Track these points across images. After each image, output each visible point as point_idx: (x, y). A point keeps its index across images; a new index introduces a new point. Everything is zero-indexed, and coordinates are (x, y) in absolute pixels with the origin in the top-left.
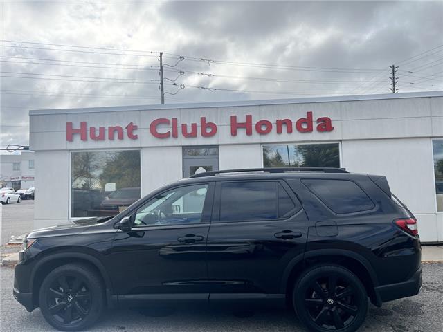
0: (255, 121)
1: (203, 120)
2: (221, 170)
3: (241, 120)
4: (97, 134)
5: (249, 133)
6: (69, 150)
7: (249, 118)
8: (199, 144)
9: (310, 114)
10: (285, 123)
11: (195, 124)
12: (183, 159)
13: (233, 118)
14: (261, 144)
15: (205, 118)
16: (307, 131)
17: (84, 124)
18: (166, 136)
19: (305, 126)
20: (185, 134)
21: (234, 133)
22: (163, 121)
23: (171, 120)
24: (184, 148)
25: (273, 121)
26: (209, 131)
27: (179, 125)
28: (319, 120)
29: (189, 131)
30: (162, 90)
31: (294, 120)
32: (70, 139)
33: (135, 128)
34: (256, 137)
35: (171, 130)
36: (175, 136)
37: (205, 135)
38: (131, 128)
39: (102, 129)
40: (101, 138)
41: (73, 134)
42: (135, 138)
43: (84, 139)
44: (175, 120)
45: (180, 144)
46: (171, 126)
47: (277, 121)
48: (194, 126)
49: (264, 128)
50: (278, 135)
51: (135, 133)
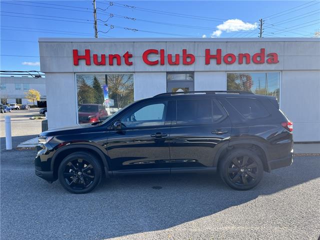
0: (223, 54)
1: (184, 51)
2: (195, 90)
3: (213, 52)
4: (100, 60)
5: (219, 63)
6: (75, 73)
7: (219, 51)
8: (181, 70)
9: (263, 50)
10: (245, 56)
11: (179, 55)
12: (167, 82)
13: (208, 51)
14: (226, 71)
15: (186, 50)
16: (260, 63)
17: (88, 52)
18: (155, 63)
19: (258, 59)
20: (171, 63)
21: (207, 63)
22: (154, 52)
23: (159, 51)
24: (168, 73)
25: (236, 54)
26: (189, 60)
27: (166, 55)
28: (268, 55)
29: (174, 60)
30: (96, 30)
31: (252, 54)
32: (76, 63)
33: (131, 56)
34: (223, 66)
35: (159, 59)
36: (163, 63)
37: (185, 63)
38: (128, 56)
39: (103, 56)
40: (103, 63)
41: (78, 59)
42: (131, 64)
43: (88, 64)
44: (162, 51)
45: (165, 70)
46: (159, 55)
47: (239, 54)
48: (177, 56)
49: (229, 60)
50: (239, 65)
51: (130, 60)
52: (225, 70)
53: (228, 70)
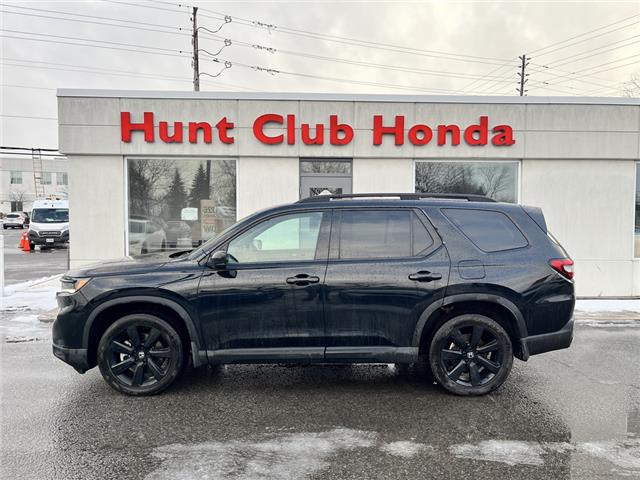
0: (408, 126)
1: (334, 119)
2: (354, 193)
3: (389, 122)
4: (171, 133)
5: (399, 143)
6: (124, 156)
7: (400, 120)
8: (327, 155)
9: (484, 120)
10: (449, 131)
11: (322, 125)
12: (300, 177)
13: (378, 120)
14: (414, 159)
15: (336, 117)
16: (479, 144)
17: (149, 117)
18: (278, 141)
19: (476, 137)
20: (307, 141)
21: (377, 142)
22: (274, 119)
23: (285, 117)
24: (302, 159)
25: (433, 127)
26: (341, 136)
27: (298, 125)
28: (496, 130)
29: (313, 135)
30: (197, 69)
31: (463, 127)
32: (126, 138)
33: (230, 127)
34: (408, 149)
35: (285, 133)
36: (291, 142)
37: (335, 142)
38: (225, 126)
39: (178, 126)
40: (177, 139)
41: (131, 131)
42: (230, 141)
43: (150, 139)
44: (291, 118)
45: (297, 155)
46: (285, 125)
47: (439, 126)
48: (320, 128)
49: (420, 137)
50: (439, 148)
51: (230, 134)
52: (412, 156)
53: (417, 156)
